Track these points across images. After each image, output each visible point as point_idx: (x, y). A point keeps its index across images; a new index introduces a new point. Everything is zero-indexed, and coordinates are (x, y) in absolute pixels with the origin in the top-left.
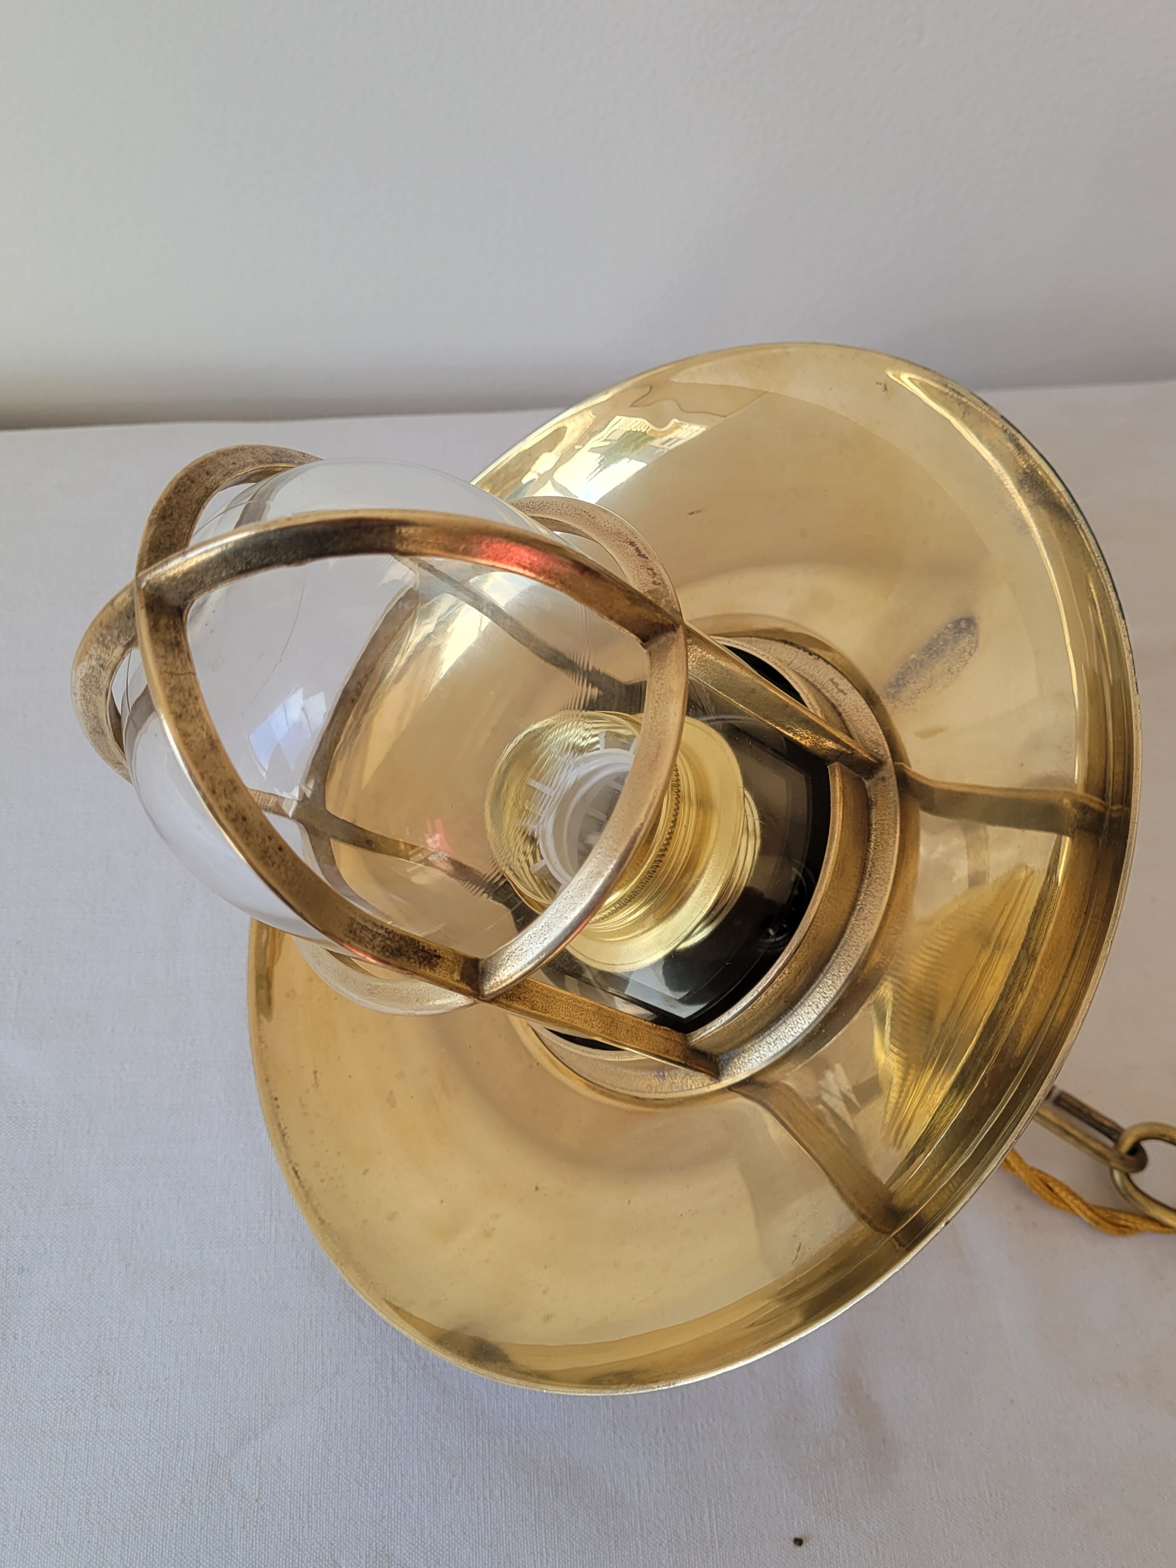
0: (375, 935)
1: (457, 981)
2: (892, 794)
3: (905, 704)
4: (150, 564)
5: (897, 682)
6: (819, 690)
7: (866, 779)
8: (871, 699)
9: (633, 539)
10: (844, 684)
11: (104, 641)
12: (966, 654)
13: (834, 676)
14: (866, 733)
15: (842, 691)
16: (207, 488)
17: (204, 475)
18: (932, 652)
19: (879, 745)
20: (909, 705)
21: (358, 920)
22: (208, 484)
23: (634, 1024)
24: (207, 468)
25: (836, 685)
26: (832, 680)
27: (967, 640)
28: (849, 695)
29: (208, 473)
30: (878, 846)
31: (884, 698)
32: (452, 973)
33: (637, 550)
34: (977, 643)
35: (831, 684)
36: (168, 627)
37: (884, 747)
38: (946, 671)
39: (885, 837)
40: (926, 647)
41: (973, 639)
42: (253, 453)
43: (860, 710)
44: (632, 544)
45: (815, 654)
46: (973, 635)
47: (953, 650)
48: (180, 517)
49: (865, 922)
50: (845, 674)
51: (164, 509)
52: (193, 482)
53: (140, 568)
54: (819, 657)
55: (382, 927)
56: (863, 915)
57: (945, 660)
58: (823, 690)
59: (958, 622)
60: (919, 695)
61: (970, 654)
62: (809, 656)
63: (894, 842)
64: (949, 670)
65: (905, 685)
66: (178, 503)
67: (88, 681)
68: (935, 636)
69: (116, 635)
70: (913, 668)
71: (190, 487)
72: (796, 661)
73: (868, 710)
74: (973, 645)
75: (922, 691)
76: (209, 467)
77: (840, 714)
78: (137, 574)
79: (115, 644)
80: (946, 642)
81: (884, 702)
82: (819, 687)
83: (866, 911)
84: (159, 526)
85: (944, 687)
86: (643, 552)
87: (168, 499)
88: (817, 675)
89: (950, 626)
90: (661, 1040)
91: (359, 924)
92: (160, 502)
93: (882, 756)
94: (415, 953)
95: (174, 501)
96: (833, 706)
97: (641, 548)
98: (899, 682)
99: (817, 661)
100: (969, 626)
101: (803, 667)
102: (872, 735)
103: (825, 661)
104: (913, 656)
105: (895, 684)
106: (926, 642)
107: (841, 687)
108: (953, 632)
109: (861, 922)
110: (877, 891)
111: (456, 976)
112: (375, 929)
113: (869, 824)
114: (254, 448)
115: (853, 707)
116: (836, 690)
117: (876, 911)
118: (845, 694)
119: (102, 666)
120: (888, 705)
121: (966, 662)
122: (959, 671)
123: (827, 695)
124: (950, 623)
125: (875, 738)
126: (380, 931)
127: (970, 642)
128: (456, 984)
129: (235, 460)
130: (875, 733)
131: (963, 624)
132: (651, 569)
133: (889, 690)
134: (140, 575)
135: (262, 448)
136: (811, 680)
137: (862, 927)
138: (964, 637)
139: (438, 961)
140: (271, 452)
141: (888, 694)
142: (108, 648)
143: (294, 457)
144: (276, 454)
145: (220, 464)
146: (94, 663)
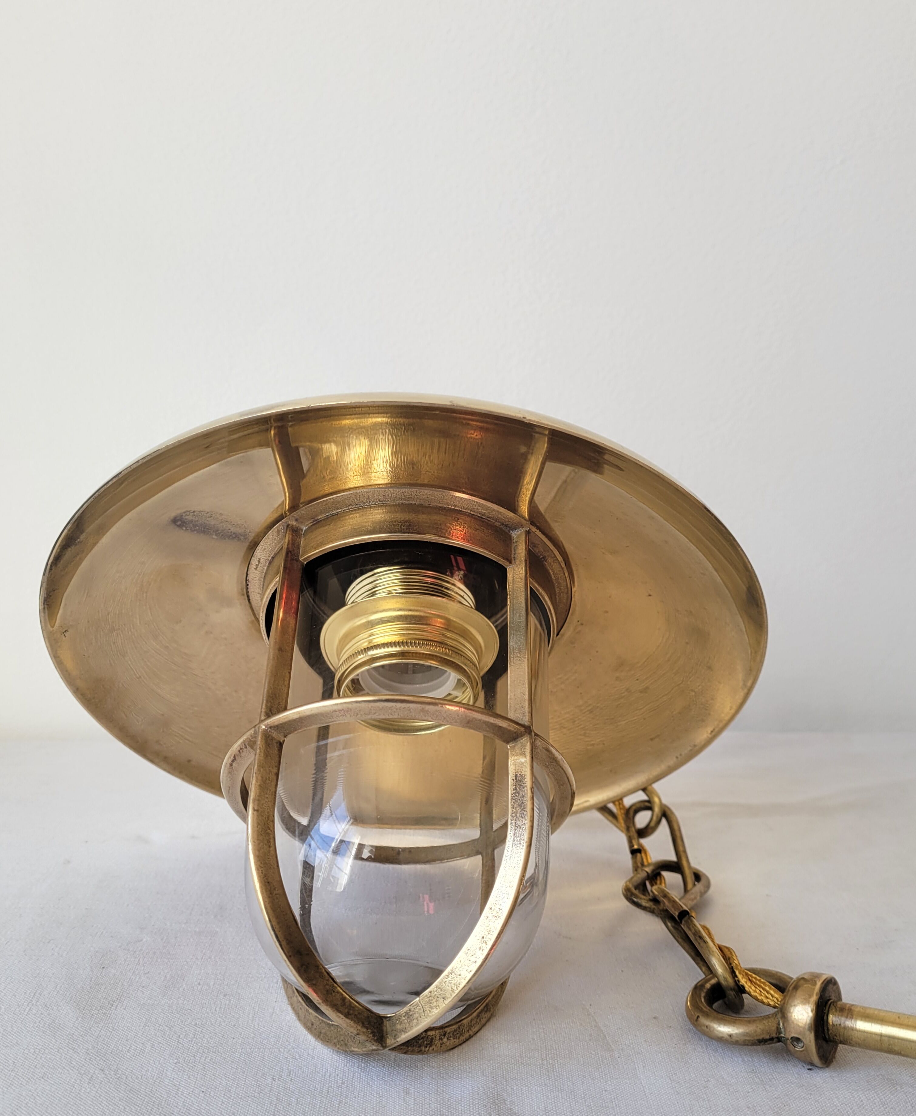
2: (303, 512)
3: (246, 528)
5: (235, 538)
6: (265, 580)
7: (302, 530)
8: (254, 546)
10: (254, 562)
11: (429, 1044)
12: (195, 514)
13: (253, 569)
15: (259, 561)
17: (315, 1026)
18: (206, 529)
19: (279, 530)
20: (245, 526)
24: (310, 1025)
25: (257, 566)
26: (256, 569)
27: (187, 517)
28: (259, 557)
29: (312, 1024)
30: (337, 507)
31: (249, 540)
34: (185, 512)
35: (258, 569)
36: (401, 1023)
37: (278, 527)
38: (212, 518)
39: (330, 505)
40: (204, 533)
41: (184, 515)
43: (264, 548)
45: (246, 582)
46: (182, 516)
47: (197, 521)
49: (386, 496)
50: (248, 564)
54: (246, 580)
57: (206, 522)
58: (265, 572)
59: (179, 526)
60: (235, 524)
61: (194, 512)
62: (249, 585)
63: (330, 499)
64: (211, 517)
65: (234, 533)
67: (458, 1035)
68: (195, 532)
69: (422, 1040)
70: (222, 534)
73: (261, 543)
74: (188, 513)
75: (232, 524)
77: (273, 558)
79: (427, 1038)
80: (195, 526)
81: (251, 539)
82: (263, 580)
83: (380, 497)
85: (222, 515)
88: (258, 578)
89: (184, 528)
93: (283, 526)
94: (519, 793)
96: (270, 563)
98: (235, 537)
99: (250, 580)
100: (178, 520)
101: (258, 590)
102: (275, 537)
103: (247, 576)
104: (214, 537)
105: (237, 538)
106: (202, 534)
107: (257, 563)
108: (187, 526)
110: (364, 497)
113: (328, 516)
115: (265, 552)
116: (260, 565)
117: (376, 492)
118: (260, 559)
119: (445, 1035)
120: (251, 536)
121: (200, 512)
122: (208, 513)
123: (265, 568)
124: (183, 530)
125: (275, 534)
127: (187, 515)
130: (272, 534)
131: (179, 523)
133: (242, 539)
136: (261, 584)
137: (390, 496)
138: (186, 519)
141: (245, 539)
142: (432, 1039)
146: (445, 1040)
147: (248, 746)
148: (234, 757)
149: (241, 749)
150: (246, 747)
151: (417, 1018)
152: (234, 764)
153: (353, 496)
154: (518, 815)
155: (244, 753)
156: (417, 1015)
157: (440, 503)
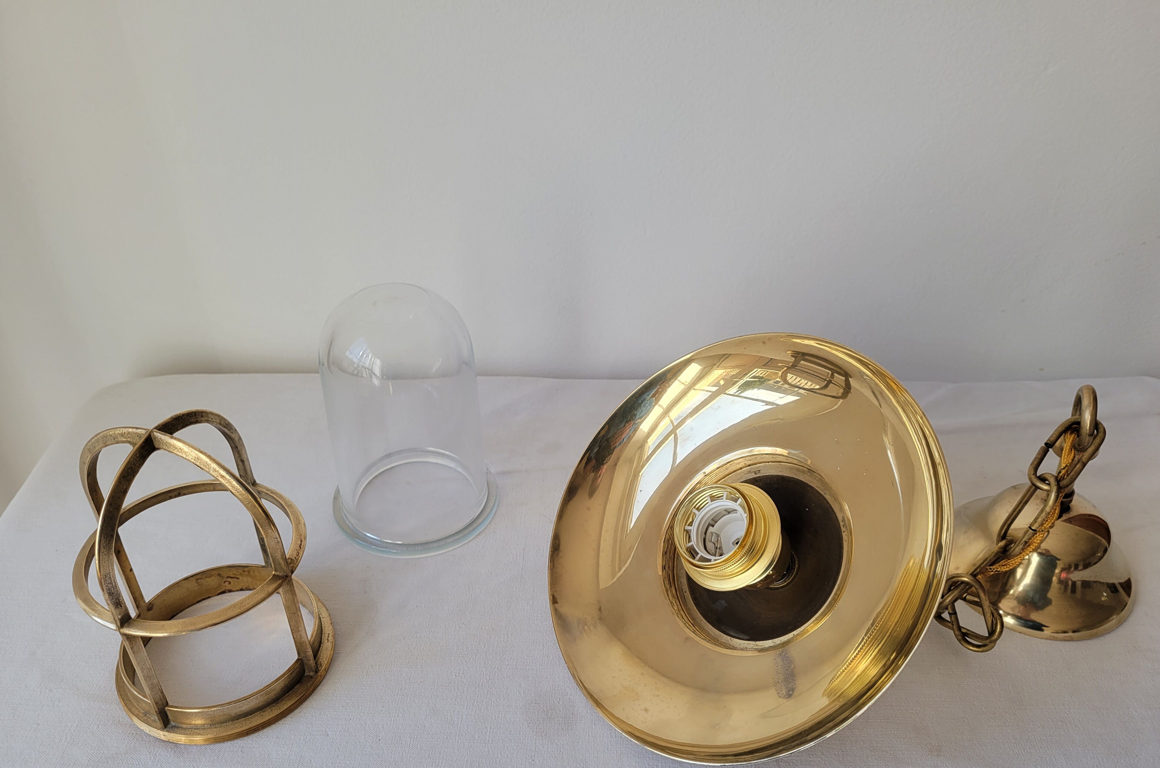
0: (111, 583)
1: (119, 618)
2: (309, 684)
4: (159, 430)
6: (322, 634)
7: (306, 673)
9: (303, 540)
14: (322, 659)
15: (328, 640)
16: (197, 420)
17: (200, 416)
19: (321, 666)
21: (111, 574)
22: (198, 419)
23: (155, 683)
24: (203, 414)
25: (329, 637)
26: (329, 634)
32: (120, 614)
33: (301, 544)
42: (221, 420)
43: (327, 651)
44: (301, 541)
48: (182, 423)
51: (179, 417)
52: (195, 416)
53: (156, 428)
55: (115, 583)
56: (262, 714)
58: (323, 635)
66: (185, 418)
71: (193, 416)
72: (325, 619)
76: (204, 414)
77: (320, 646)
78: (153, 429)
82: (323, 633)
84: (173, 421)
86: (302, 546)
87: (183, 415)
88: (326, 628)
90: (159, 698)
91: (110, 576)
92: (180, 414)
94: (116, 599)
95: (184, 417)
96: (320, 643)
97: (302, 545)
101: (325, 622)
102: (322, 661)
103: (333, 626)
107: (329, 639)
109: (260, 716)
111: (120, 617)
112: (113, 581)
113: (293, 688)
114: (223, 418)
115: (326, 648)
116: (327, 638)
118: (328, 642)
123: (323, 637)
125: (322, 663)
126: (113, 583)
128: (117, 619)
129: (213, 418)
132: (299, 553)
134: (154, 430)
135: (225, 420)
136: (323, 628)
139: (120, 607)
140: (227, 423)
143: (232, 428)
144: (227, 425)
145: (208, 416)
147: (294, 559)
148: (300, 547)
149: (298, 555)
150: (295, 558)
151: (137, 457)
152: (300, 542)
153: (282, 707)
154: (112, 589)
155: (295, 553)
156: (138, 460)
157: (226, 725)
